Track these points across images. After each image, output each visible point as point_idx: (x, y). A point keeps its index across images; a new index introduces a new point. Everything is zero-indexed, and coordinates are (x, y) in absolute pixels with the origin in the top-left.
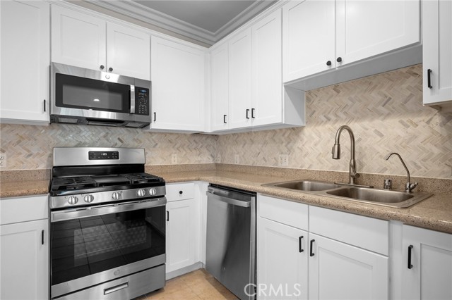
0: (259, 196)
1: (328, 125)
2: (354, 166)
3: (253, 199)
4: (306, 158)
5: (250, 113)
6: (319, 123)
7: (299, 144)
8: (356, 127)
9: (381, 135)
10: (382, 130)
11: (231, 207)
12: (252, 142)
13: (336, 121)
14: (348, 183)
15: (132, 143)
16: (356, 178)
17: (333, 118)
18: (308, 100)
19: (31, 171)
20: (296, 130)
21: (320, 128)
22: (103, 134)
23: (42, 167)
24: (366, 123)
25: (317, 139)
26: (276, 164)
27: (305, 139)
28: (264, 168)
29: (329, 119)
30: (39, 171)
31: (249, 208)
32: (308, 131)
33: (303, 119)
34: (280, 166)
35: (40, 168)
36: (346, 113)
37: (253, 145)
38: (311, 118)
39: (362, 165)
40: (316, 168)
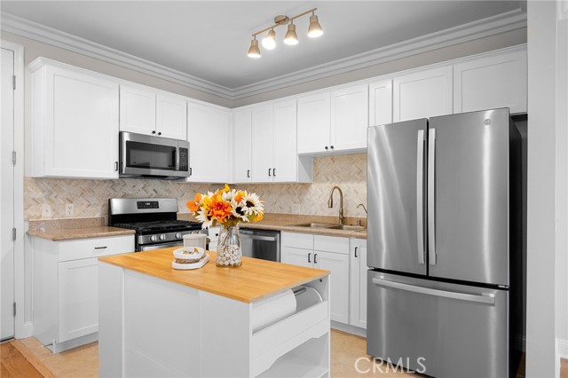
0: (282, 233)
1: (328, 184)
2: (342, 213)
3: (278, 235)
4: (313, 207)
5: (272, 171)
6: (322, 182)
7: (308, 196)
8: (343, 187)
9: (357, 193)
10: (357, 190)
11: (255, 242)
12: (270, 192)
13: (332, 182)
14: (338, 222)
15: (164, 193)
16: (343, 220)
17: (331, 179)
18: (315, 164)
19: (90, 219)
20: (305, 186)
21: (322, 185)
22: (142, 185)
23: (98, 215)
24: (349, 184)
25: (321, 193)
26: (291, 211)
27: (312, 193)
28: (280, 215)
29: (328, 180)
30: (96, 219)
31: (275, 241)
32: (314, 187)
33: (310, 177)
34: (293, 213)
35: (96, 216)
36: (338, 177)
37: (271, 196)
38: (316, 177)
39: (347, 211)
40: (320, 214)
